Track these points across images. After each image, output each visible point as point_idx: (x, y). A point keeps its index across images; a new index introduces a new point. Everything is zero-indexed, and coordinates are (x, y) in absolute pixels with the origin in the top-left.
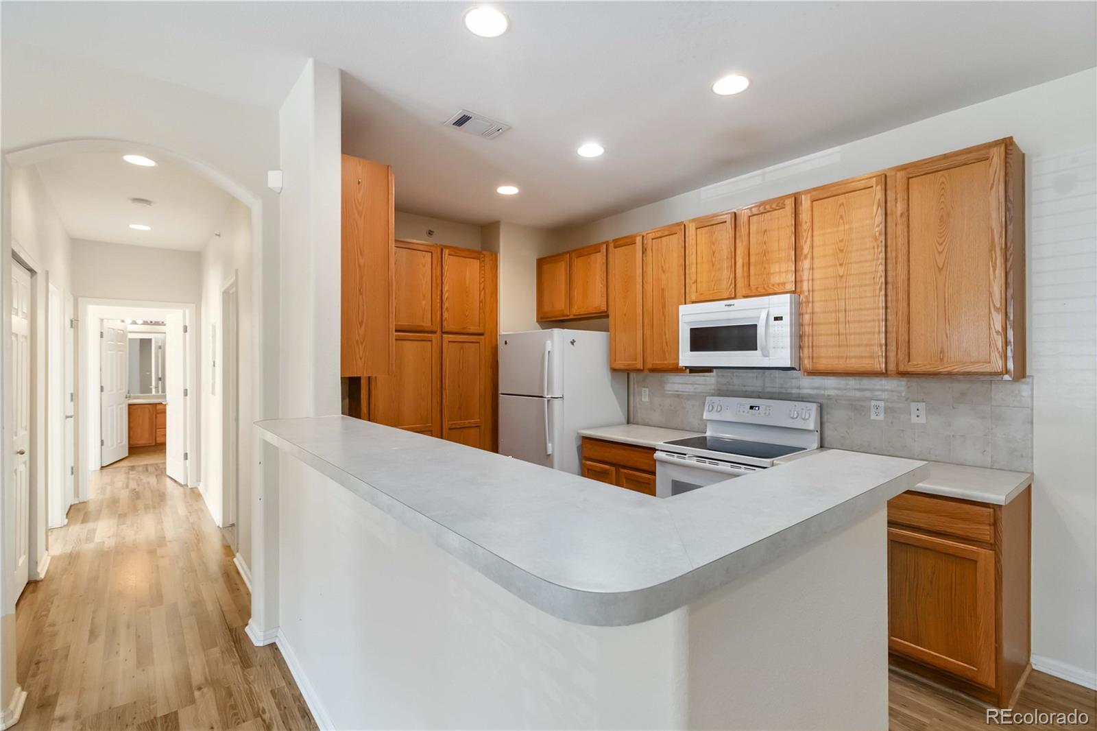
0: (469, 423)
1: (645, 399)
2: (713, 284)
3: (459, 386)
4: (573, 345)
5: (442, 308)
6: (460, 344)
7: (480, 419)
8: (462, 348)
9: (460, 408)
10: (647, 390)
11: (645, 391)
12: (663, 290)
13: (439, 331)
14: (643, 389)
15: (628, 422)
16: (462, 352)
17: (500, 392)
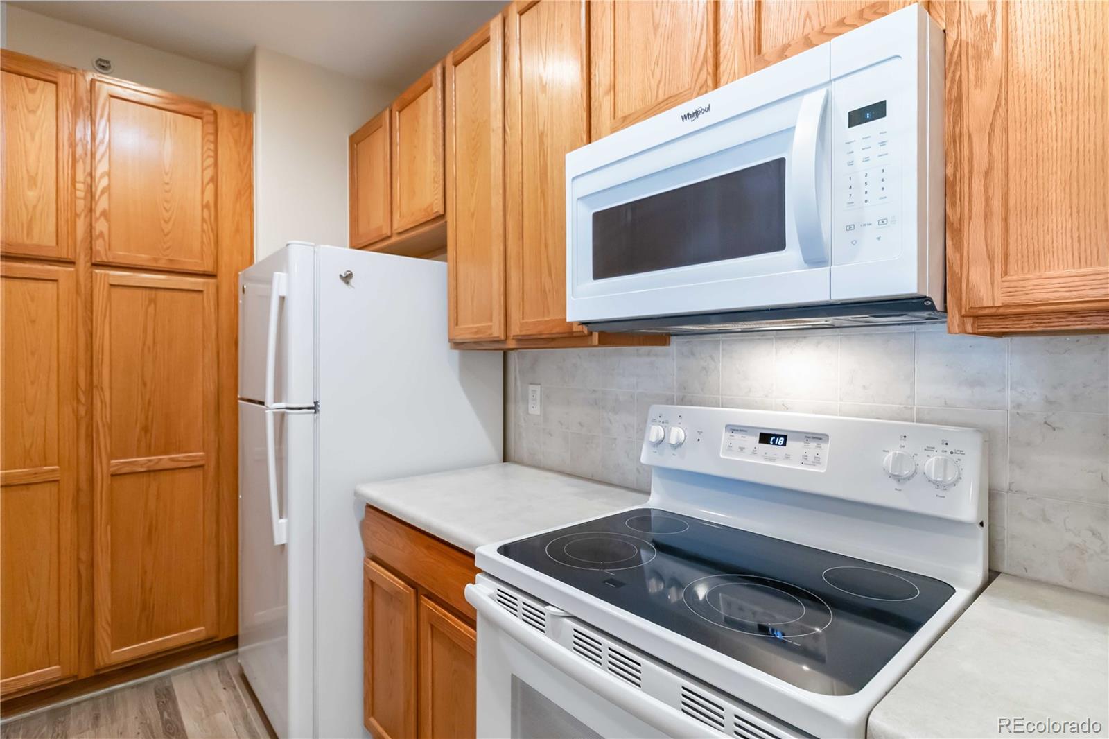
0: (172, 460)
1: (535, 410)
2: (654, 82)
3: (145, 384)
4: (347, 283)
5: (91, 210)
6: (148, 292)
7: (204, 451)
8: (153, 301)
9: (146, 429)
10: (538, 388)
11: (535, 391)
12: (542, 135)
13: (82, 262)
14: (531, 387)
15: (505, 460)
16: (151, 309)
17: (239, 396)
